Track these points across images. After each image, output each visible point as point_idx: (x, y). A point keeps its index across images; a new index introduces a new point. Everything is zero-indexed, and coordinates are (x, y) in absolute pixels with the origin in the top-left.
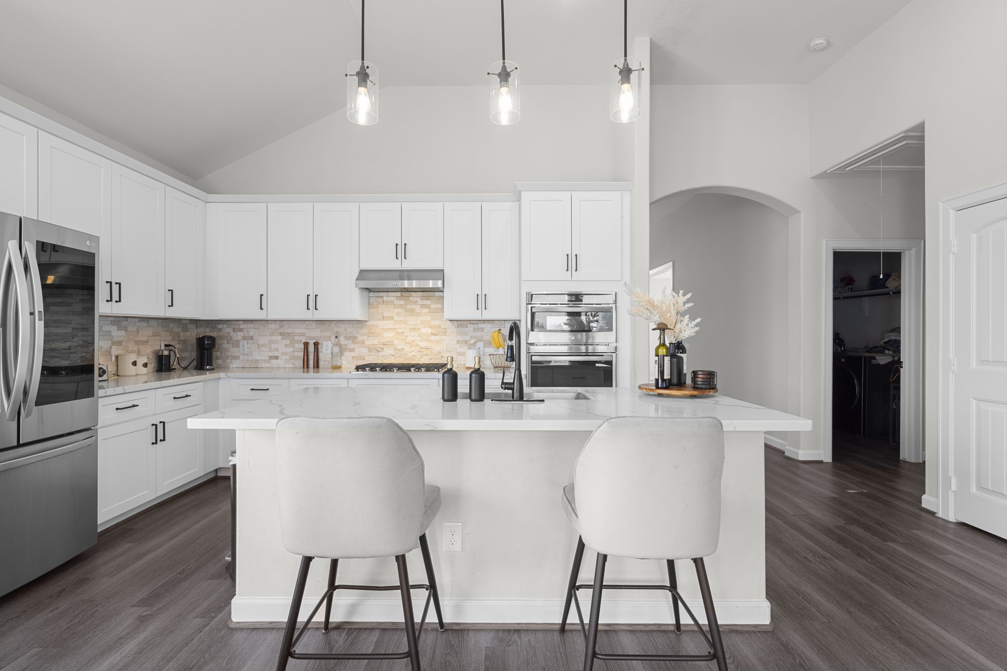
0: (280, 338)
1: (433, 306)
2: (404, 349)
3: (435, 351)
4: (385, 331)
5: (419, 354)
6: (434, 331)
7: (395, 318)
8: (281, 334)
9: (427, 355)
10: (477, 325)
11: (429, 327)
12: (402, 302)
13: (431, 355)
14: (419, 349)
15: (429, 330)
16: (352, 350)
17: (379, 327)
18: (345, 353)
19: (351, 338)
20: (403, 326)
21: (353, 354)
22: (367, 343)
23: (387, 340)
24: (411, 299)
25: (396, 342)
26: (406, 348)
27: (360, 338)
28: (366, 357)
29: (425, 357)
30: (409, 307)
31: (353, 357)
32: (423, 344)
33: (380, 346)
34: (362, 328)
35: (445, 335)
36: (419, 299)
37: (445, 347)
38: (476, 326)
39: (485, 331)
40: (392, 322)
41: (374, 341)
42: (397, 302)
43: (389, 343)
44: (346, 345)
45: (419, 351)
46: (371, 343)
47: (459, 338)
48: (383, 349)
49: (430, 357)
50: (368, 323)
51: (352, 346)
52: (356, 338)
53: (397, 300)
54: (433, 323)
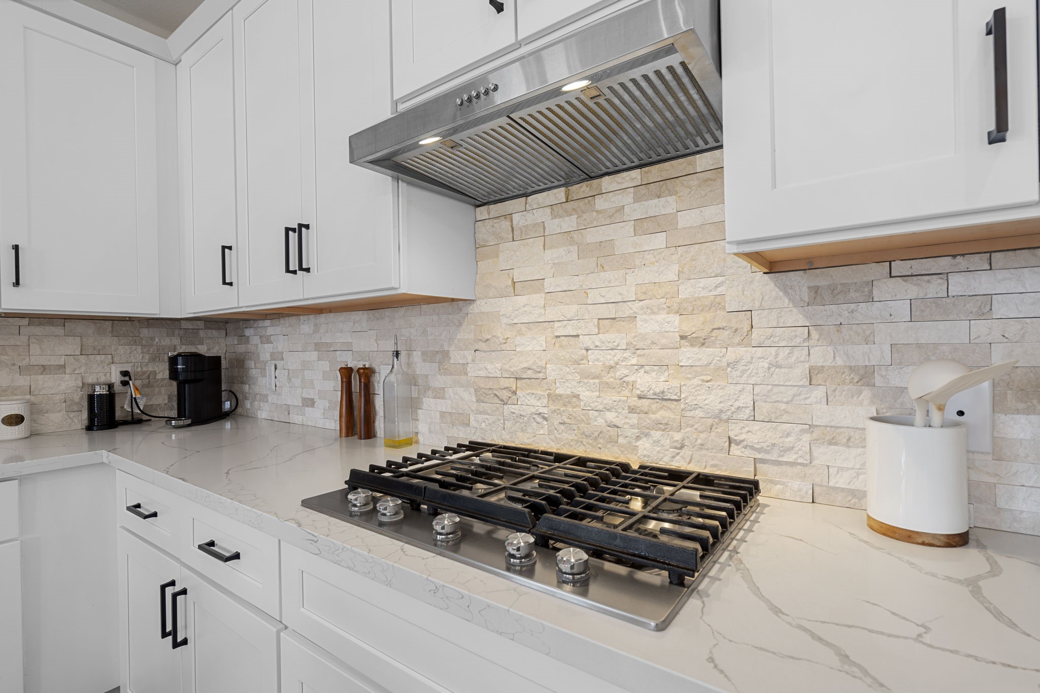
0: (314, 355)
1: (688, 219)
2: (577, 396)
3: (699, 413)
4: (520, 333)
5: (634, 419)
6: (691, 325)
7: (549, 285)
8: (318, 347)
9: (664, 426)
10: (936, 280)
11: (669, 310)
12: (569, 223)
13: (680, 428)
14: (634, 401)
15: (674, 324)
16: (440, 394)
17: (504, 321)
18: (424, 400)
19: (438, 357)
20: (571, 310)
21: (444, 405)
22: (472, 371)
23: (526, 365)
24: (600, 203)
25: (552, 371)
26: (586, 394)
27: (456, 357)
28: (472, 418)
29: (656, 434)
30: (592, 236)
31: (442, 414)
32: (645, 381)
33: (505, 383)
34: (460, 324)
35: (745, 341)
36: (627, 199)
37: (746, 399)
38: (935, 288)
39: (1000, 310)
40: (538, 299)
41: (489, 366)
42: (556, 225)
43: (530, 374)
44: (427, 376)
45: (632, 410)
46: (483, 373)
47: (821, 355)
48: (515, 393)
49: (678, 436)
50: (474, 308)
51: (439, 381)
52: (446, 354)
53: (554, 216)
54: (686, 291)
